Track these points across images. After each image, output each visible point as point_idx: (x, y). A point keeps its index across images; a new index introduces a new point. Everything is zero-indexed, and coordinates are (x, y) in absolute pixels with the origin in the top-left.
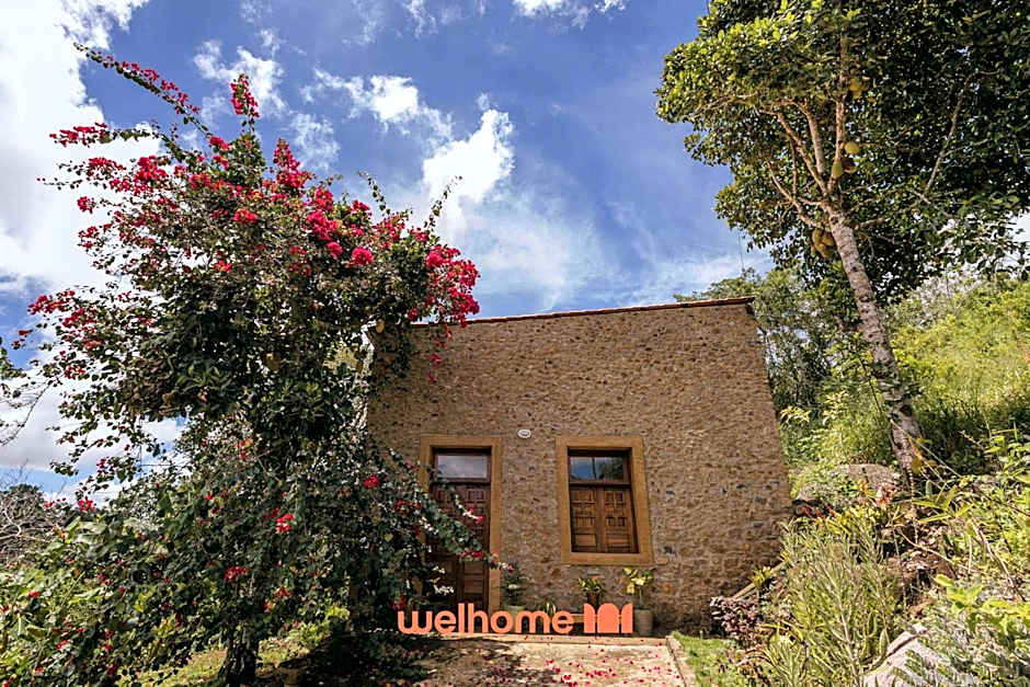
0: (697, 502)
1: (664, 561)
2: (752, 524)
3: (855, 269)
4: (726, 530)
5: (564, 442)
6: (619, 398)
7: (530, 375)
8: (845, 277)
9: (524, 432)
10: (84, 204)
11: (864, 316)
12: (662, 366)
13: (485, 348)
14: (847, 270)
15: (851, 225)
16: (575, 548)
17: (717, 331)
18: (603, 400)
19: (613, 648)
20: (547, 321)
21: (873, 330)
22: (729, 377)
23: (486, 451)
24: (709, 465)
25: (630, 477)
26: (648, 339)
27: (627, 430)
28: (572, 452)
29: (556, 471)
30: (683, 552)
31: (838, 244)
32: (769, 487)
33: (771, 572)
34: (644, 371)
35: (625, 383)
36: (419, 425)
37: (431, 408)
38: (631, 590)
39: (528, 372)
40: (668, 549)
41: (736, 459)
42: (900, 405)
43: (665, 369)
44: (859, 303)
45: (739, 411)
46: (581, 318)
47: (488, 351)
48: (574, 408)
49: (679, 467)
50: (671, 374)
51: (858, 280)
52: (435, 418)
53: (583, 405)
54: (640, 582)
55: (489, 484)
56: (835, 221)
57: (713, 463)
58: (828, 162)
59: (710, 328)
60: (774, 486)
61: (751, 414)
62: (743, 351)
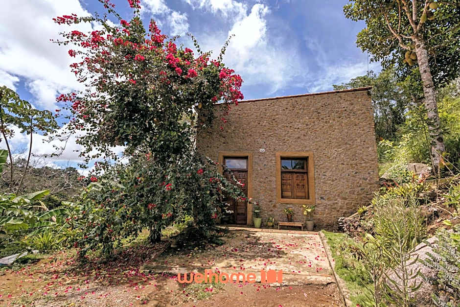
0: (336, 179)
1: (320, 203)
2: (360, 188)
3: (425, 71)
4: (348, 191)
5: (279, 154)
6: (304, 135)
7: (265, 126)
8: (420, 76)
9: (262, 150)
10: (72, 53)
11: (426, 95)
12: (325, 121)
13: (245, 114)
14: (421, 72)
15: (427, 49)
16: (282, 197)
17: (352, 104)
18: (297, 136)
19: (297, 235)
20: (273, 101)
21: (430, 101)
22: (356, 125)
23: (246, 158)
24: (343, 164)
25: (307, 170)
26: (319, 108)
27: (307, 149)
28: (282, 158)
29: (276, 166)
30: (329, 199)
31: (418, 58)
32: (369, 173)
33: (365, 208)
34: (316, 123)
35: (307, 128)
36: (218, 147)
37: (223, 140)
38: (305, 213)
39: (264, 124)
40: (322, 198)
41: (355, 162)
42: (437, 137)
43: (326, 122)
44: (425, 89)
45: (359, 141)
46: (288, 99)
47: (246, 115)
48: (284, 140)
49: (329, 165)
50: (329, 124)
51: (426, 78)
52: (224, 144)
53: (288, 139)
54: (309, 210)
55: (247, 171)
56: (419, 46)
57: (345, 163)
58: (419, 13)
59: (349, 102)
60: (372, 173)
61: (364, 141)
62: (364, 113)
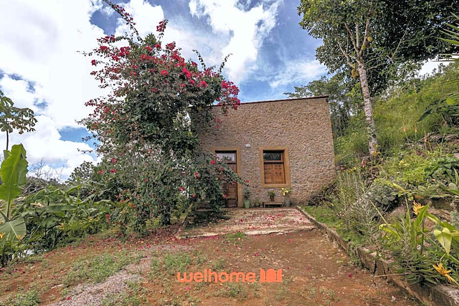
0: (305, 167)
1: (294, 185)
2: (322, 173)
3: (365, 86)
4: (314, 175)
5: (262, 148)
6: (281, 133)
7: (249, 125)
8: (361, 88)
9: (248, 146)
10: (94, 63)
11: (365, 104)
12: (296, 121)
13: (233, 115)
14: (362, 86)
15: (366, 70)
16: (265, 183)
17: (315, 109)
18: (275, 133)
19: (280, 210)
20: (255, 104)
21: (368, 108)
22: (319, 125)
23: (235, 152)
24: (310, 155)
25: (283, 159)
26: (291, 111)
27: (283, 144)
28: (265, 152)
29: (260, 158)
30: (300, 183)
31: (360, 76)
32: (328, 162)
34: (290, 123)
35: (283, 127)
36: (210, 144)
37: (214, 137)
38: (284, 194)
39: (248, 124)
40: (296, 182)
41: (319, 153)
42: (372, 134)
43: (297, 123)
44: (365, 99)
45: (321, 137)
46: (267, 103)
47: (234, 116)
48: (265, 137)
49: (300, 156)
50: (299, 124)
51: (365, 90)
52: (216, 141)
53: (269, 136)
54: (287, 192)
55: (236, 163)
56: (361, 67)
57: (311, 154)
58: (361, 43)
59: (313, 107)
60: (330, 162)
61: (325, 138)
